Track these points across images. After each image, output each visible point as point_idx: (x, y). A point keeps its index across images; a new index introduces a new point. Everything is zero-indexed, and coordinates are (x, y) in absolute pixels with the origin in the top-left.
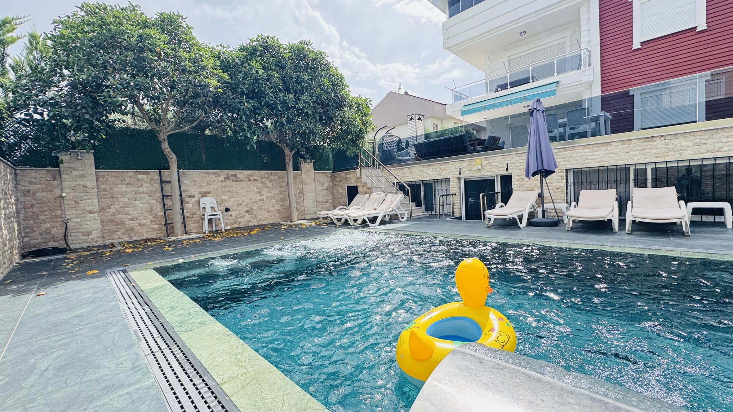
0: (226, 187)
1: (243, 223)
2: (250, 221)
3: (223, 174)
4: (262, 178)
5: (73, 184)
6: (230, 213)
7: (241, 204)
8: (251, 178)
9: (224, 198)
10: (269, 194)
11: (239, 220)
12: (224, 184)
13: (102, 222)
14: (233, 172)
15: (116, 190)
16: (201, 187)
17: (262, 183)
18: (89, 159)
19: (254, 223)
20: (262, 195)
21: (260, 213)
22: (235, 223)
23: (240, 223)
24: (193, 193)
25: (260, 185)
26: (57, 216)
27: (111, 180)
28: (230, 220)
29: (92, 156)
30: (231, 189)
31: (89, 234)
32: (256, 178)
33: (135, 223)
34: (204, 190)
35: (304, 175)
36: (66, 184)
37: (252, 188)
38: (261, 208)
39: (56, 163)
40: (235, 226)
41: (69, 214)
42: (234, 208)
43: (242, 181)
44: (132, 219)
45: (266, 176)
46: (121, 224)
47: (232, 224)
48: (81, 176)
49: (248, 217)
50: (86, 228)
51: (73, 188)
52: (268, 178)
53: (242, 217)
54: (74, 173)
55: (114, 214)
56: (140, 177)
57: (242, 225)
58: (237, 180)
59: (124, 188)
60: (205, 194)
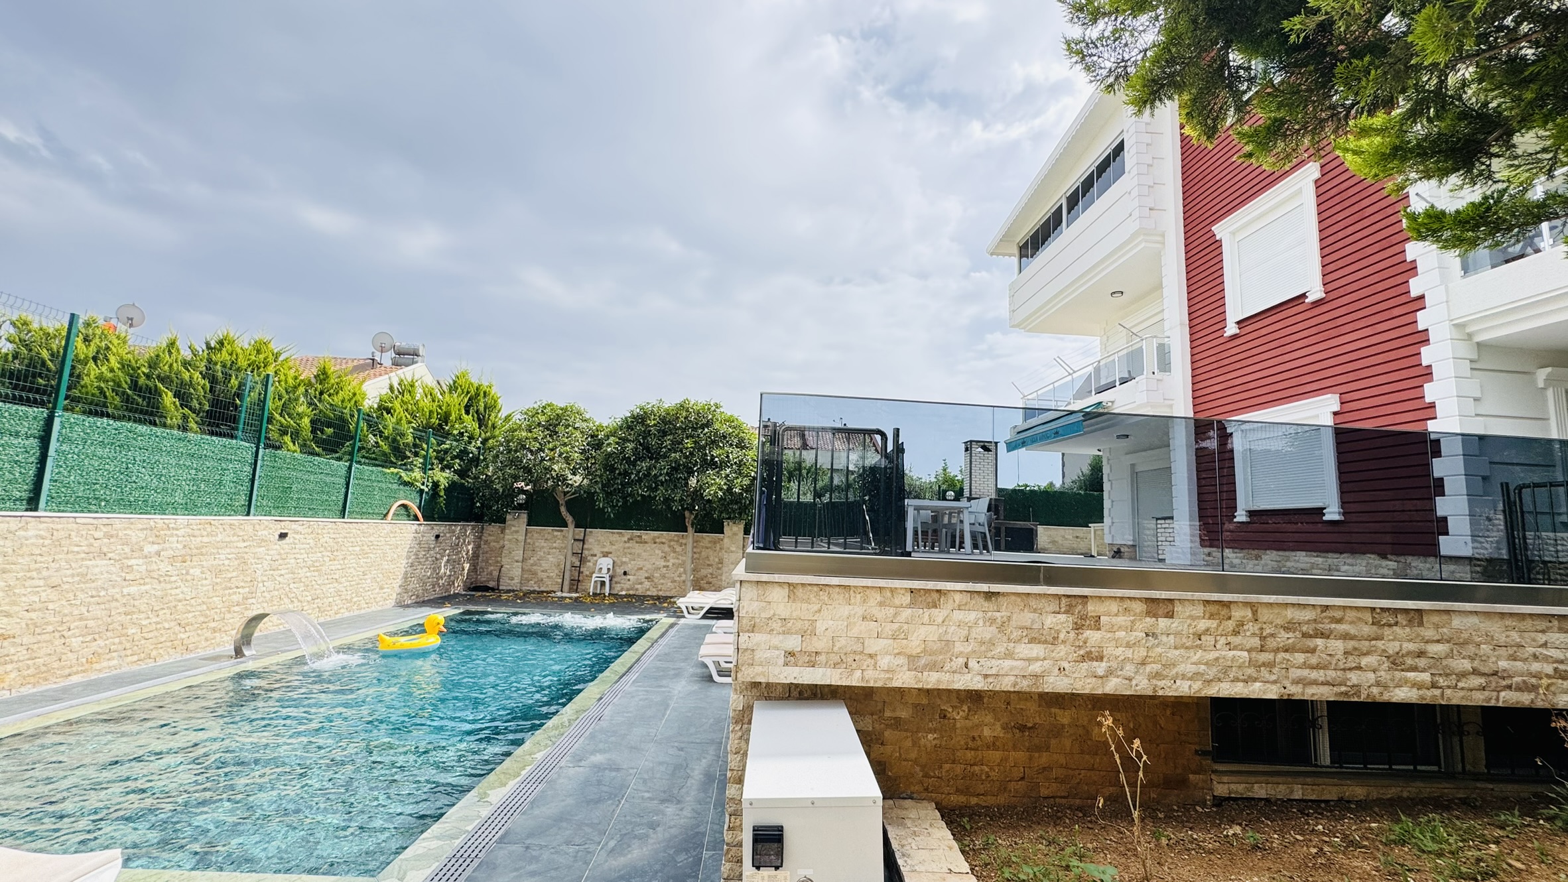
0: (629, 548)
1: (640, 590)
2: (649, 590)
3: (628, 534)
4: (670, 541)
5: (510, 537)
6: (628, 577)
7: (641, 569)
8: (657, 540)
9: (624, 559)
10: (677, 561)
11: (637, 586)
12: (627, 545)
13: (523, 570)
14: (637, 533)
15: (537, 544)
16: (604, 546)
17: (670, 547)
18: (524, 517)
19: (653, 592)
20: (668, 561)
21: (662, 581)
22: (632, 589)
23: (637, 590)
24: (595, 552)
25: (667, 549)
26: (497, 562)
27: (536, 535)
28: (627, 586)
29: (526, 516)
30: (633, 551)
31: (512, 579)
32: (664, 540)
33: (544, 575)
34: (606, 550)
35: (726, 540)
36: (507, 537)
37: (657, 552)
38: (663, 577)
39: (503, 521)
40: (631, 592)
41: (505, 561)
42: (633, 572)
43: (646, 543)
44: (543, 571)
45: (676, 539)
46: (535, 574)
47: (628, 590)
48: (517, 532)
49: (647, 584)
50: (511, 574)
51: (510, 540)
52: (678, 541)
53: (641, 583)
54: (513, 528)
55: (532, 565)
56: (556, 533)
57: (639, 593)
58: (642, 542)
59: (543, 543)
60: (606, 555)
